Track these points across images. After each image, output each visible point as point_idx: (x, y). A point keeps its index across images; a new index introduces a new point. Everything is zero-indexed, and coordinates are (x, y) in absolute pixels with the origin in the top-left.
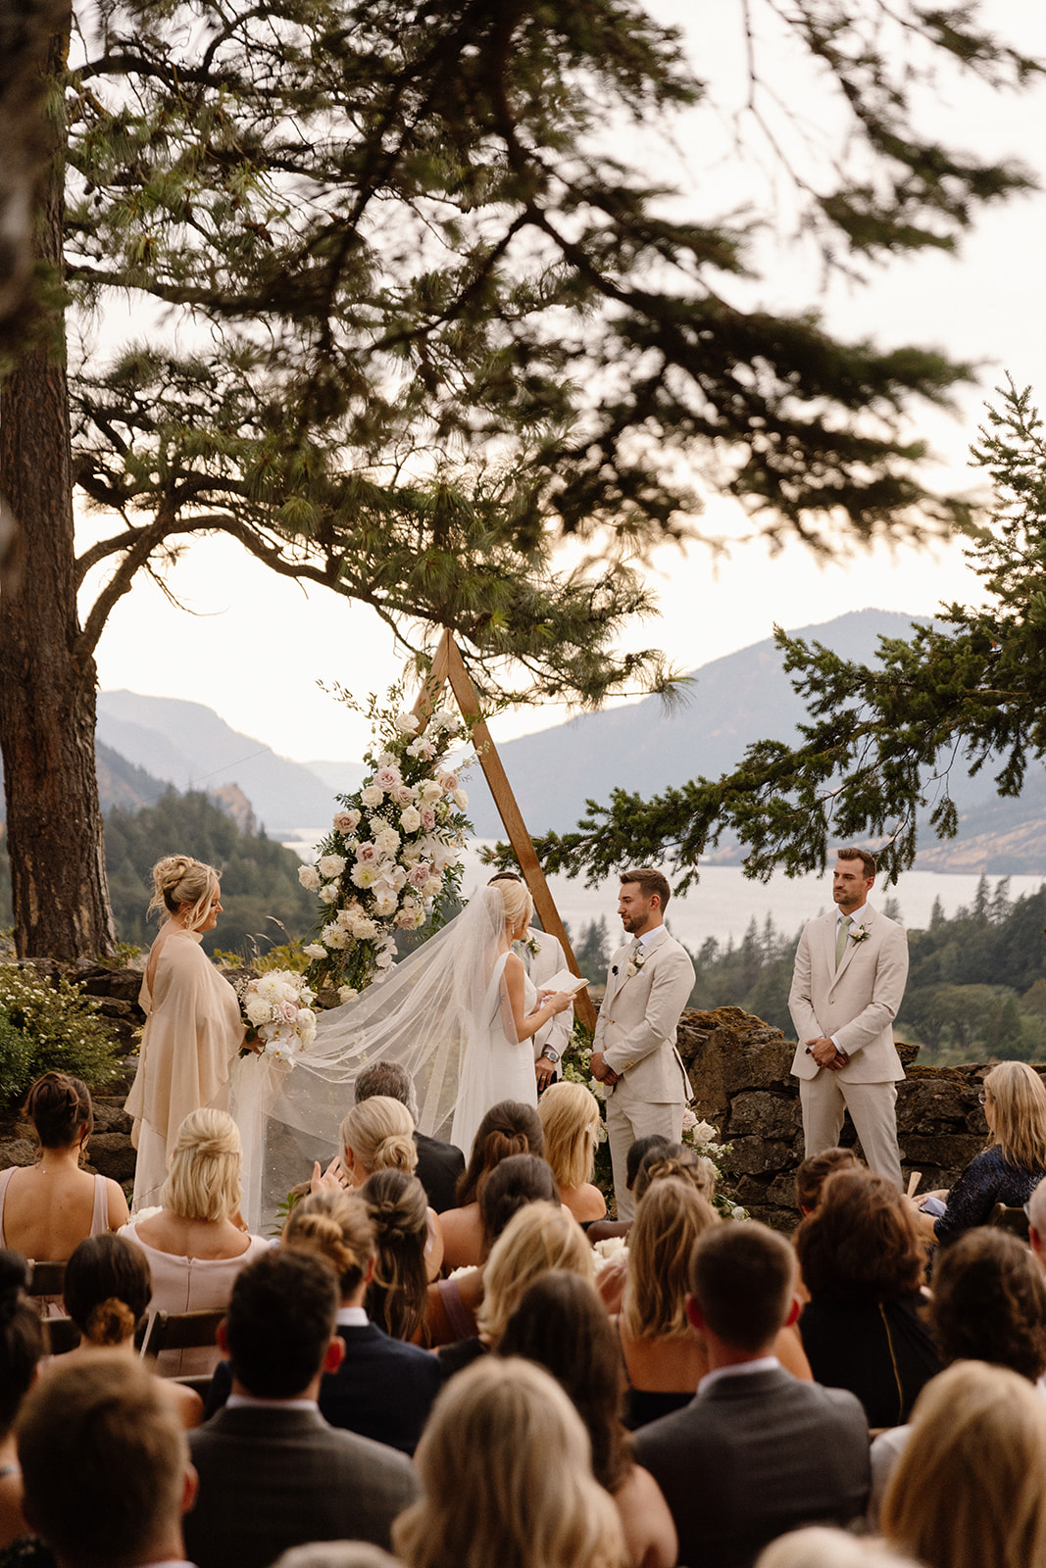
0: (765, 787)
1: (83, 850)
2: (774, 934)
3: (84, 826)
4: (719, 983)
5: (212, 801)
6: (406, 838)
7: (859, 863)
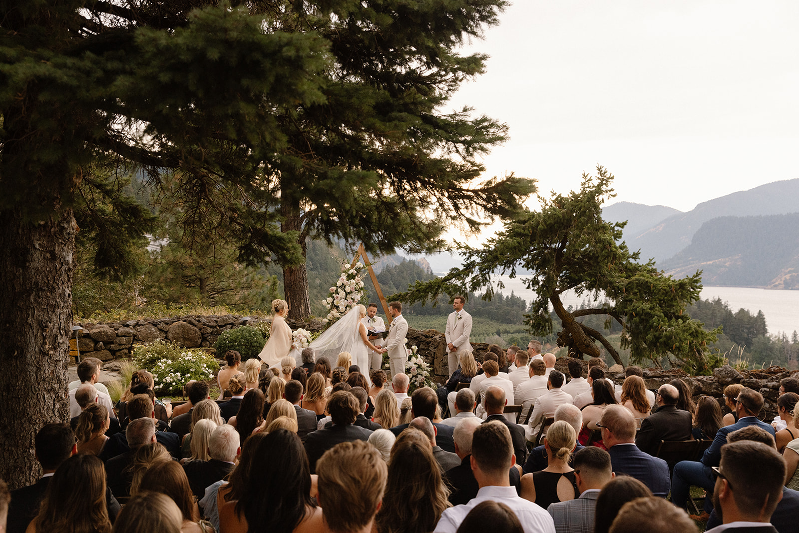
0: (454, 279)
1: (302, 291)
3: (302, 285)
5: (416, 263)
6: (347, 294)
7: (459, 300)
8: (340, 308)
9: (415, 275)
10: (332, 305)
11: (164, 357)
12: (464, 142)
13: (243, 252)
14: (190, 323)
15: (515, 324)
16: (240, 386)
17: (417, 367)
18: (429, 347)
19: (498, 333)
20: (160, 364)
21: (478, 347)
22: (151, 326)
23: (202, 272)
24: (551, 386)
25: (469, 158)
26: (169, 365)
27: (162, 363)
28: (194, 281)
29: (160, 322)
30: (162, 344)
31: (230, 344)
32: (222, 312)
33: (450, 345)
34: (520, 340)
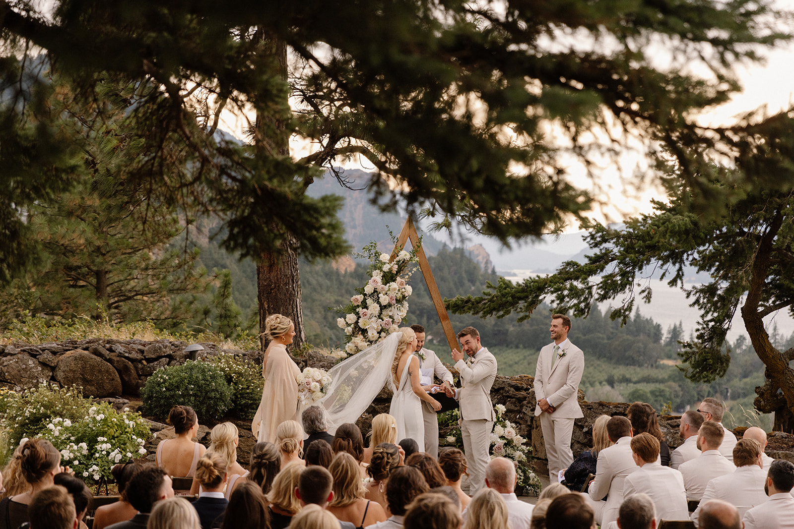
1: (290, 300)
2: (778, 334)
3: (291, 289)
4: (746, 361)
5: (467, 254)
6: (383, 308)
7: (560, 321)
8: (370, 334)
9: (464, 275)
10: (355, 327)
11: (57, 414)
12: (715, 42)
13: (236, 230)
14: (96, 352)
15: (640, 366)
16: (216, 472)
17: (505, 444)
18: (522, 407)
19: (611, 382)
20: (51, 426)
21: (614, 410)
22: (26, 356)
23: (99, 260)
24: (772, 488)
25: (723, 71)
26: (67, 429)
27: (55, 425)
28: (84, 277)
29: (43, 350)
30: (51, 390)
31: (168, 394)
32: (147, 335)
33: (542, 403)
34: (649, 395)
